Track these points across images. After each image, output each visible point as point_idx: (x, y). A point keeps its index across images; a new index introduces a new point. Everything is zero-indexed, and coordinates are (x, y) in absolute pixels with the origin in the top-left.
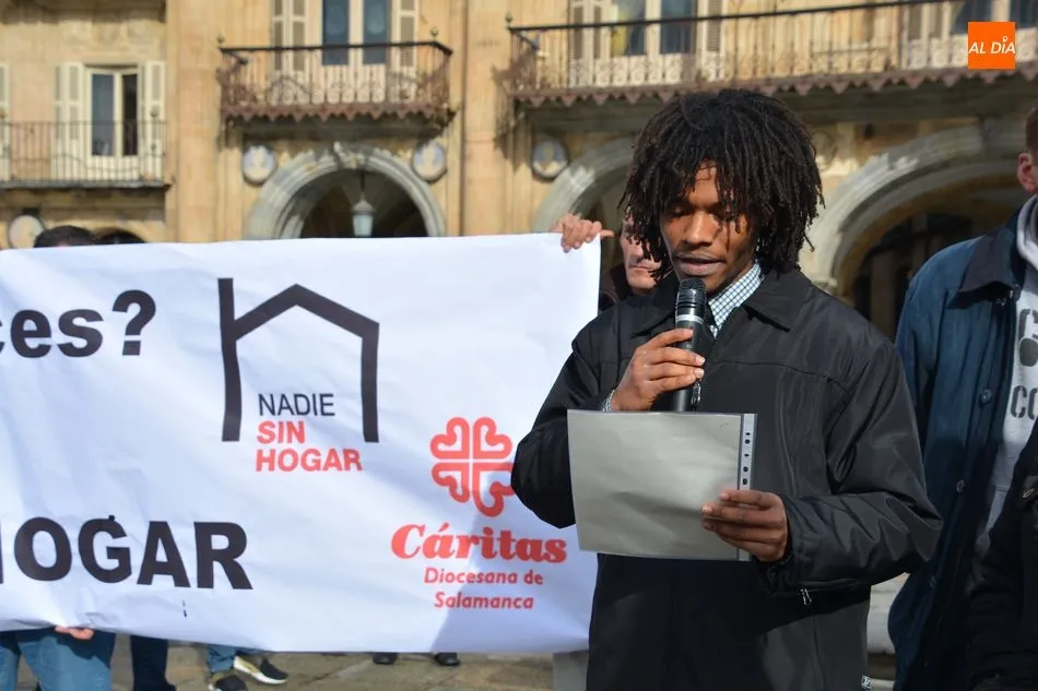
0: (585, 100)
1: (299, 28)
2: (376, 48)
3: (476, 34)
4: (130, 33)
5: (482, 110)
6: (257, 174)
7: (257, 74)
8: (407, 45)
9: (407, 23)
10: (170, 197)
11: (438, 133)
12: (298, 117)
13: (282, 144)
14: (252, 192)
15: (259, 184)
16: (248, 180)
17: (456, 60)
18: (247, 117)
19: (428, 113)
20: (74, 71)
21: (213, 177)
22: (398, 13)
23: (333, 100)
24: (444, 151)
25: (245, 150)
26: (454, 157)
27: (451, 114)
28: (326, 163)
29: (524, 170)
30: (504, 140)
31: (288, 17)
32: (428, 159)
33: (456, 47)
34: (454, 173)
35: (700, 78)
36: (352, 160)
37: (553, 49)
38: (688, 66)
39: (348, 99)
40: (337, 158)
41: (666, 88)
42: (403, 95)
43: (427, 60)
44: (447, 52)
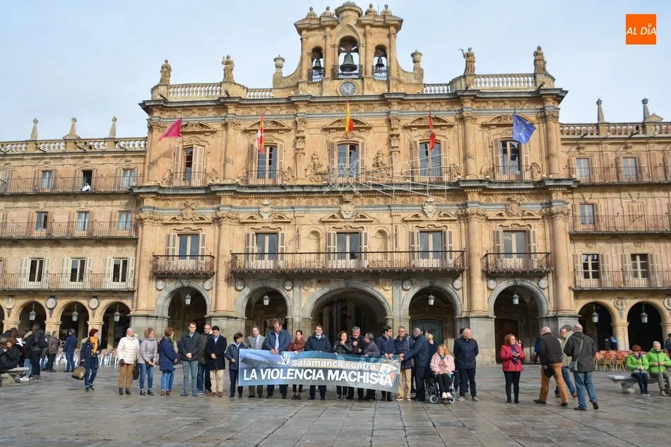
0: (250, 272)
1: (174, 250)
2: (193, 256)
3: (221, 253)
4: (126, 250)
5: (222, 273)
6: (160, 288)
7: (161, 261)
8: (202, 256)
9: (203, 250)
10: (135, 294)
11: (210, 278)
12: (173, 273)
13: (168, 280)
14: (158, 292)
15: (161, 290)
16: (157, 289)
17: (215, 260)
18: (159, 273)
19: (208, 273)
20: (110, 259)
21: (148, 288)
22: (201, 247)
23: (183, 268)
24: (212, 283)
25: (157, 281)
26: (214, 284)
27: (214, 273)
28: (179, 285)
29: (233, 288)
30: (228, 280)
31: (171, 247)
32: (207, 284)
33: (216, 256)
34: (214, 289)
35: (279, 267)
36: (186, 284)
37: (241, 258)
38: (275, 264)
39: (187, 268)
40: (182, 283)
41: (270, 270)
42: (201, 268)
43: (209, 259)
44: (214, 257)
